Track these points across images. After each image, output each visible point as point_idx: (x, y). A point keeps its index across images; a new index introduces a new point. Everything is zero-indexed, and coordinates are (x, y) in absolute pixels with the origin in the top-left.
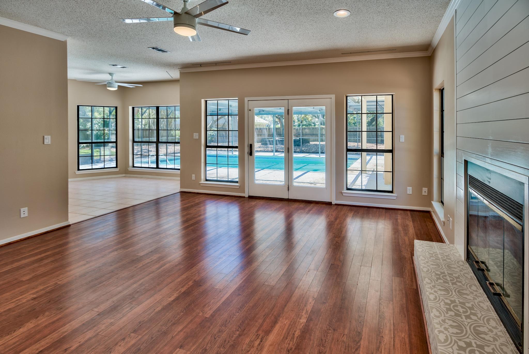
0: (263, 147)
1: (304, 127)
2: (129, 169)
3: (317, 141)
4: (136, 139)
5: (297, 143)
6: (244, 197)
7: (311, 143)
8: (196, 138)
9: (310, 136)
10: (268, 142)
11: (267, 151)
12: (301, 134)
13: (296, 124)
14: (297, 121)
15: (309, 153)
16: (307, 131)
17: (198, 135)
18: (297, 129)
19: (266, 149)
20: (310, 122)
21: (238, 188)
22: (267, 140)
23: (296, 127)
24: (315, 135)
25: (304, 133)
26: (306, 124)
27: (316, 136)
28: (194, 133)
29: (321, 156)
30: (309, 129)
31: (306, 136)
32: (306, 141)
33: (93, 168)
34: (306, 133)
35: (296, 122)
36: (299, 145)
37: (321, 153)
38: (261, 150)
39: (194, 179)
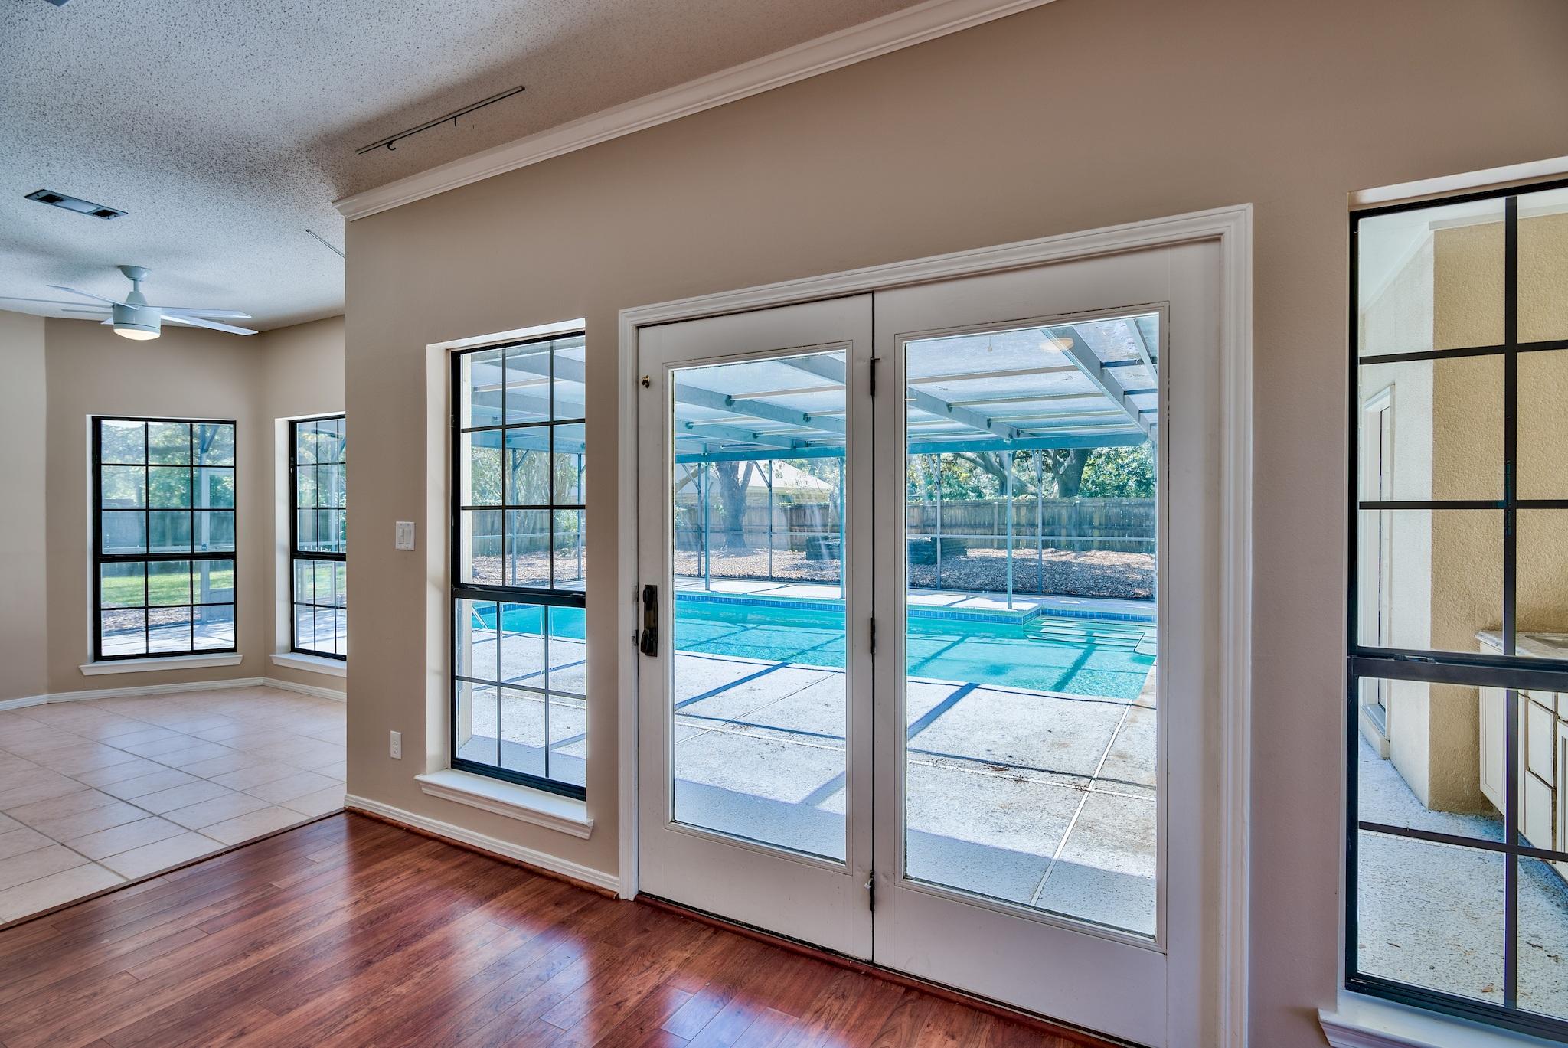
0: (809, 566)
1: (948, 499)
2: (274, 660)
3: (990, 548)
4: (301, 546)
5: (923, 554)
6: (613, 899)
7: (972, 553)
8: (403, 547)
9: (966, 531)
10: (824, 551)
11: (822, 582)
12: (939, 525)
13: (921, 491)
14: (922, 482)
15: (966, 590)
16: (957, 514)
17: (413, 529)
18: (924, 508)
19: (818, 574)
20: (963, 488)
21: (586, 836)
22: (822, 542)
23: (921, 502)
24: (984, 528)
25: (947, 520)
26: (950, 494)
27: (987, 531)
28: (397, 522)
29: (1016, 606)
30: (965, 506)
31: (954, 531)
32: (954, 549)
33: (150, 651)
34: (953, 521)
35: (920, 487)
36: (931, 561)
37: (1015, 591)
38: (804, 577)
39: (398, 756)
